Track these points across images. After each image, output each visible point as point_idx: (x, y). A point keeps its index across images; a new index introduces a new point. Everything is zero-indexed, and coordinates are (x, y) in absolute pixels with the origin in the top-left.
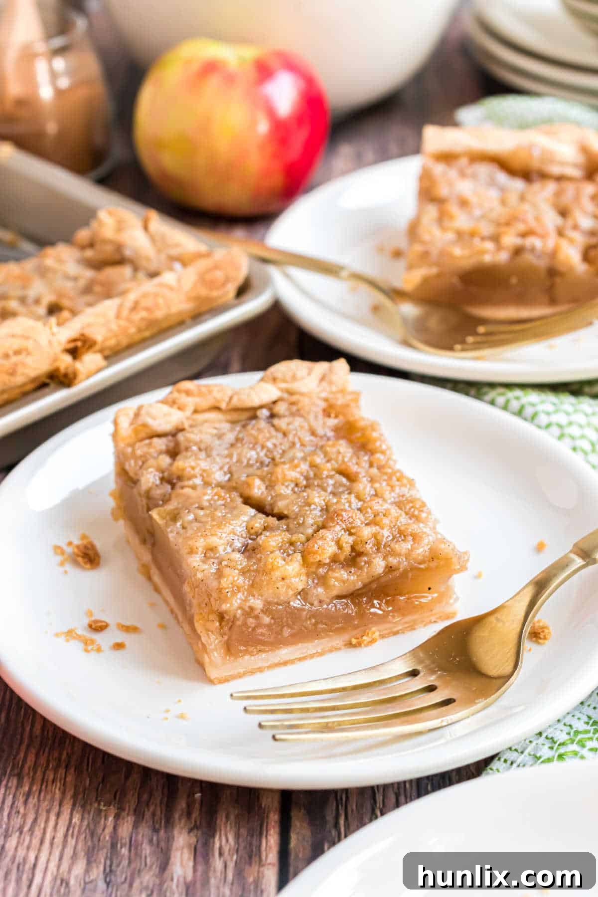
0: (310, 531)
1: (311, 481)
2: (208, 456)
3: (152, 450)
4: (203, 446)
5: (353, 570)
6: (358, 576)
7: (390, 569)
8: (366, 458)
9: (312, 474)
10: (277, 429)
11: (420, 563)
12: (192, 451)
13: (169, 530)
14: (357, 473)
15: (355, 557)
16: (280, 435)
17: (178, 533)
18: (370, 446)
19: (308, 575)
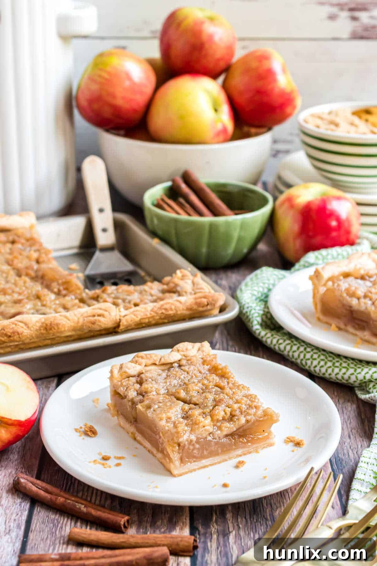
0: (211, 408)
1: (205, 390)
2: (157, 383)
3: (130, 382)
4: (153, 379)
5: (231, 423)
6: (234, 425)
7: (247, 421)
8: (226, 380)
9: (204, 388)
10: (184, 371)
11: (260, 418)
12: (149, 381)
13: (148, 412)
14: (224, 386)
15: (232, 417)
16: (186, 373)
17: (152, 413)
18: (226, 376)
19: (214, 426)
